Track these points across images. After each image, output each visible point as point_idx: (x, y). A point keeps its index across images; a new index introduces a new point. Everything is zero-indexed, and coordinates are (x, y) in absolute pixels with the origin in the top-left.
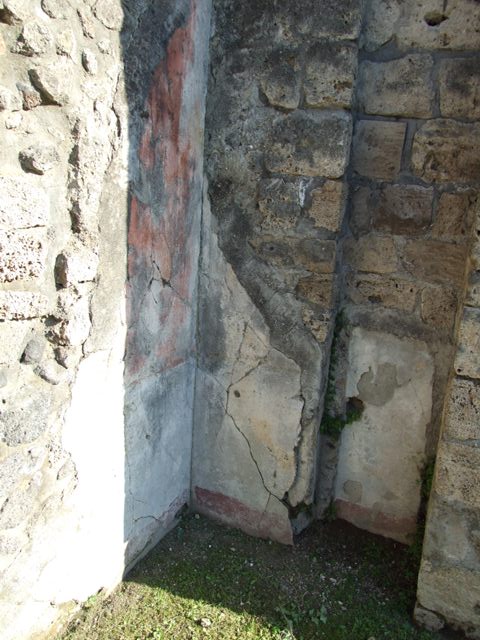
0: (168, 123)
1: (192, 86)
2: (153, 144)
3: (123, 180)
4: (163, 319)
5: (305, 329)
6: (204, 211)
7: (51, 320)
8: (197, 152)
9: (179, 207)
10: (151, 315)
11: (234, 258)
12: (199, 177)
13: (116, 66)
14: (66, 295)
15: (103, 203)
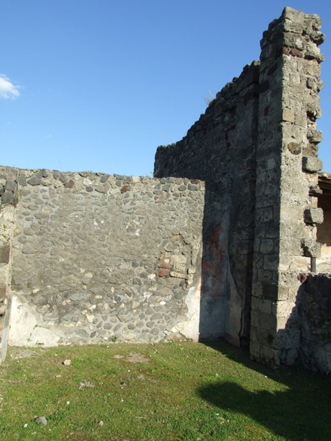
0: (214, 245)
1: (222, 236)
2: (209, 249)
3: (201, 256)
4: (213, 284)
5: (243, 289)
6: (227, 262)
7: (186, 280)
8: (225, 249)
9: (219, 261)
10: (209, 283)
11: (232, 273)
12: (226, 254)
13: (201, 237)
14: (189, 276)
15: (197, 260)
